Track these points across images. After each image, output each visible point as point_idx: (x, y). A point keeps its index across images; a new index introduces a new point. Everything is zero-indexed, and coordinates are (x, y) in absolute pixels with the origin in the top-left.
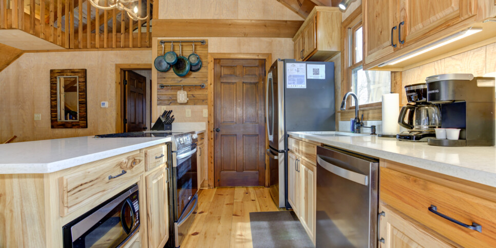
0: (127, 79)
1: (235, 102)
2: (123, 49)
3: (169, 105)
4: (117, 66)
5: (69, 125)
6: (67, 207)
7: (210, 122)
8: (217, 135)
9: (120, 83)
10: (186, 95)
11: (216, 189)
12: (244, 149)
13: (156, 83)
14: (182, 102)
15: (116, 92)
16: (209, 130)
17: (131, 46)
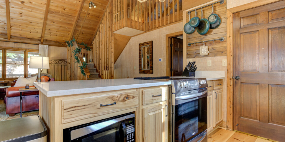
0: (172, 43)
1: (257, 51)
2: (170, 24)
3: (194, 57)
4: (167, 35)
5: (146, 72)
6: (63, 118)
7: (229, 71)
8: (236, 82)
9: (168, 46)
10: (207, 49)
11: (234, 132)
12: (270, 100)
13: (186, 43)
14: (204, 55)
15: (166, 52)
16: (228, 77)
17: (173, 21)
